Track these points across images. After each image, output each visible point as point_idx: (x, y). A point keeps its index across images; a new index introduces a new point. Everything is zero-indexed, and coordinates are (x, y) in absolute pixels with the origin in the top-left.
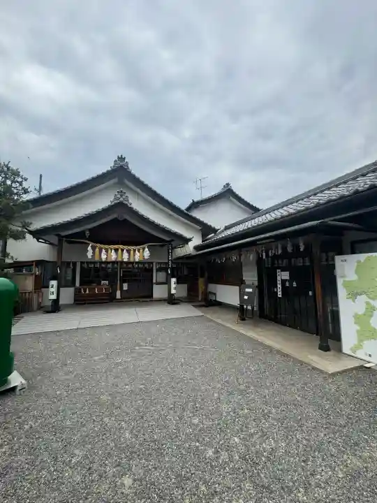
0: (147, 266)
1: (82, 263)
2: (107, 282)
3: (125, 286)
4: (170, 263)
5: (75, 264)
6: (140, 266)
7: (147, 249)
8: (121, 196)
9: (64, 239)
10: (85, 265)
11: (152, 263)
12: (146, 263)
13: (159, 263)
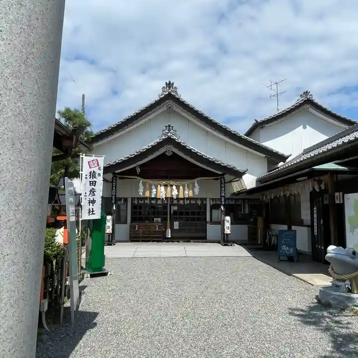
0: (199, 203)
1: (133, 199)
2: (159, 219)
3: (176, 225)
4: (223, 200)
5: (126, 200)
6: (193, 202)
7: (196, 184)
8: (169, 130)
9: (118, 176)
10: (136, 202)
11: (206, 199)
12: (198, 199)
13: (213, 199)
